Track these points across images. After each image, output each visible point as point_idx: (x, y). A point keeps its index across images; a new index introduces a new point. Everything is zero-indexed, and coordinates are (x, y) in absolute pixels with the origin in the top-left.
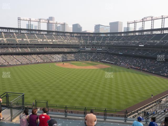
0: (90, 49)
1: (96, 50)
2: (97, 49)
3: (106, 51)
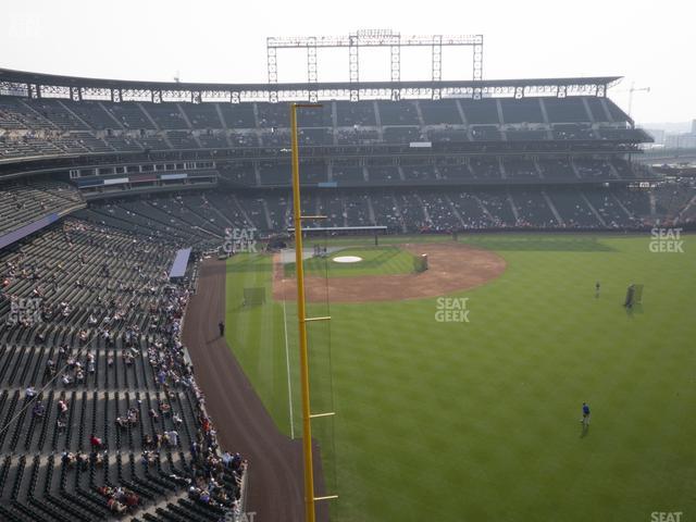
0: (126, 180)
1: (151, 183)
2: (164, 177)
3: (210, 179)
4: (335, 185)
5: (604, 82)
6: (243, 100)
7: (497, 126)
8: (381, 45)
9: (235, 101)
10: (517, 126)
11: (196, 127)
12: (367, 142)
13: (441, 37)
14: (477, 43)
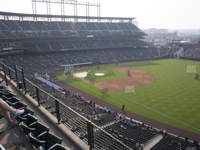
4: (66, 50)
5: (131, 19)
6: (24, 20)
7: (108, 31)
8: (71, 4)
9: (21, 20)
10: (114, 31)
11: (11, 29)
12: (73, 35)
13: (89, 3)
14: (99, 6)
